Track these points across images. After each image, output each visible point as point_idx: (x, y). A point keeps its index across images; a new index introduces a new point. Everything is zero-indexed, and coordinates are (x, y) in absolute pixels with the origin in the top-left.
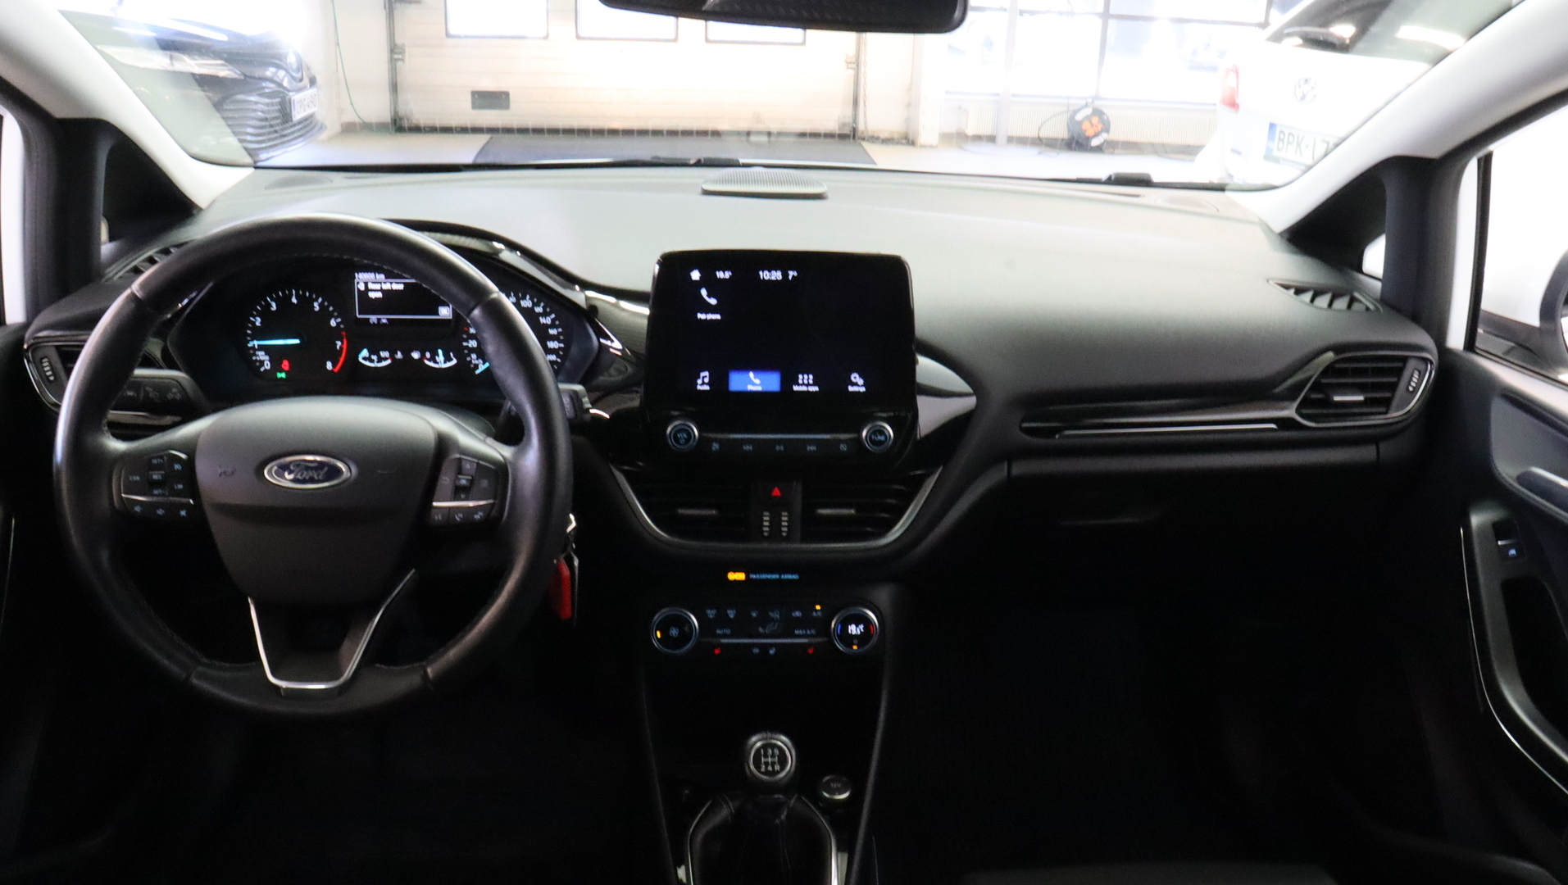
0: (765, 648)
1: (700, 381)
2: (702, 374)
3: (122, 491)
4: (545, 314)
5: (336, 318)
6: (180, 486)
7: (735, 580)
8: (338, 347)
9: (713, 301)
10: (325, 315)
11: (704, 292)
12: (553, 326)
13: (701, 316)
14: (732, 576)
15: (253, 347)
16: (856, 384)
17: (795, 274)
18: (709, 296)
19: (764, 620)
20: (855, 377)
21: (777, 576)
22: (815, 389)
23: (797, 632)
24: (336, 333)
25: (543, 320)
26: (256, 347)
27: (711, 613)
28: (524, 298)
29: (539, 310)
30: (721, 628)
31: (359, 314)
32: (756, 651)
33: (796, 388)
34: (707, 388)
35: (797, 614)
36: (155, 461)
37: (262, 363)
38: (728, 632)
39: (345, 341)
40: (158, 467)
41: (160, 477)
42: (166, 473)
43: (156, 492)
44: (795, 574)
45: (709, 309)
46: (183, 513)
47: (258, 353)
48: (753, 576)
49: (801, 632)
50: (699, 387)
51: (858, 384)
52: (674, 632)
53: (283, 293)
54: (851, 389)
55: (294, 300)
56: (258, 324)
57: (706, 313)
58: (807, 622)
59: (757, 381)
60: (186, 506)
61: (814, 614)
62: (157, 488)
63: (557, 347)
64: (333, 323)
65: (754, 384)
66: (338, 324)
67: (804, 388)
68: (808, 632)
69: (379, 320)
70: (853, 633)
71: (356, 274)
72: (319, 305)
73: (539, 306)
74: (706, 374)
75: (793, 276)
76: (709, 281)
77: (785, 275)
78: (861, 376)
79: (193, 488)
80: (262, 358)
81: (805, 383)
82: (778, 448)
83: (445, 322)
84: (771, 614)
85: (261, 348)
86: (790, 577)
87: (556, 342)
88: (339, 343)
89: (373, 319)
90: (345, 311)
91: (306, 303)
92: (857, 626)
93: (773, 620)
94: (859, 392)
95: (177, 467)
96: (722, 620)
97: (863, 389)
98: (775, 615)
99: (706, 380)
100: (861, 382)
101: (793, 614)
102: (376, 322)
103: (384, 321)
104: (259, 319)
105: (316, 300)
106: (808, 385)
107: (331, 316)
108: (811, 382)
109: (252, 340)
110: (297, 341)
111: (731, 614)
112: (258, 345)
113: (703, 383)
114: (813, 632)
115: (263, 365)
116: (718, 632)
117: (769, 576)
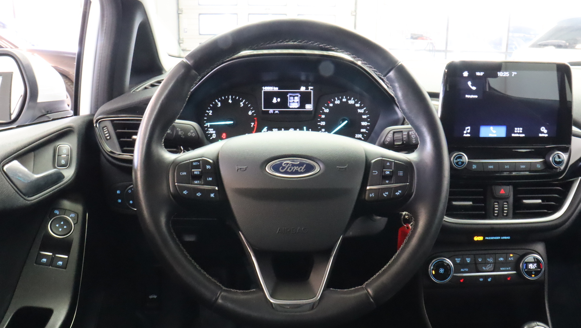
0: (486, 277)
1: (465, 132)
2: (467, 128)
3: (176, 182)
4: (361, 108)
5: (252, 110)
6: (210, 179)
7: (478, 241)
8: (252, 126)
9: (474, 88)
10: (246, 108)
11: (469, 83)
12: (364, 114)
13: (467, 96)
14: (476, 238)
15: (207, 127)
16: (543, 133)
17: (516, 73)
18: (472, 85)
19: (486, 263)
20: (543, 129)
21: (499, 238)
22: (523, 135)
23: (501, 269)
24: (251, 118)
25: (359, 111)
26: (209, 126)
27: (458, 260)
28: (350, 99)
29: (358, 105)
30: (463, 268)
31: (264, 108)
32: (481, 280)
33: (513, 135)
34: (469, 135)
35: (501, 259)
36: (194, 164)
37: (211, 134)
38: (467, 270)
39: (256, 122)
40: (197, 167)
41: (199, 173)
42: (202, 171)
43: (196, 182)
44: (508, 236)
45: (471, 92)
46: (212, 195)
47: (209, 129)
48: (487, 238)
49: (503, 269)
50: (465, 135)
51: (544, 132)
52: (442, 271)
53: (225, 97)
54: (540, 135)
55: (230, 101)
56: (210, 114)
57: (470, 95)
58: (505, 264)
59: (494, 132)
60: (213, 191)
61: (510, 259)
62: (196, 180)
63: (366, 125)
64: (250, 113)
65: (493, 133)
66: (253, 113)
67: (517, 135)
68: (507, 269)
69: (274, 111)
70: (531, 268)
71: (263, 88)
72: (243, 103)
73: (358, 103)
74: (469, 128)
75: (515, 74)
76: (472, 77)
77: (511, 74)
78: (546, 129)
79: (218, 180)
80: (211, 132)
81: (518, 132)
82: (506, 167)
83: (309, 112)
84: (488, 260)
85: (211, 127)
86: (505, 238)
87: (366, 122)
88: (253, 124)
89: (271, 111)
90: (257, 107)
91: (236, 103)
92: (533, 265)
93: (489, 263)
94: (544, 137)
95: (208, 167)
96: (464, 264)
97: (546, 135)
98: (491, 260)
99: (469, 131)
100: (546, 131)
101: (499, 259)
102: (272, 113)
103: (277, 112)
104: (211, 111)
105: (242, 101)
106: (519, 133)
107: (249, 109)
108: (521, 131)
109: (207, 123)
110: (232, 122)
111: (468, 260)
112: (210, 125)
113: (467, 133)
114: (509, 268)
115: (212, 136)
116: (462, 270)
117: (495, 238)
